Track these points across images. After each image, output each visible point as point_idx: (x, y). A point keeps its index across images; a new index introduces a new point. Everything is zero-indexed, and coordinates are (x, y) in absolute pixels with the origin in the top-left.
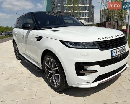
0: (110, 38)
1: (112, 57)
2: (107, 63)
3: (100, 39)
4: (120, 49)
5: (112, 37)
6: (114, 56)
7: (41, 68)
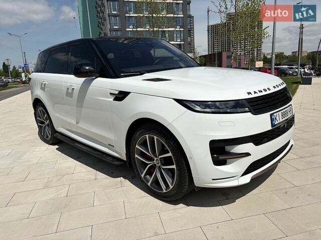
0: (266, 91)
1: (272, 127)
2: (265, 138)
3: (250, 93)
4: (284, 110)
5: (269, 89)
6: (275, 125)
7: (124, 158)
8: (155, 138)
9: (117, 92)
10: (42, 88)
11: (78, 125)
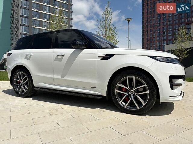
7: (105, 94)
8: (134, 77)
9: (104, 55)
10: (26, 58)
11: (64, 78)
